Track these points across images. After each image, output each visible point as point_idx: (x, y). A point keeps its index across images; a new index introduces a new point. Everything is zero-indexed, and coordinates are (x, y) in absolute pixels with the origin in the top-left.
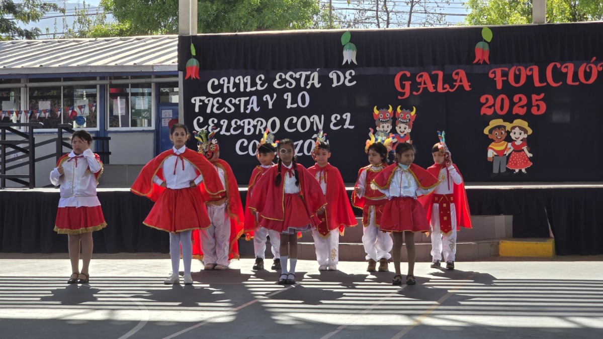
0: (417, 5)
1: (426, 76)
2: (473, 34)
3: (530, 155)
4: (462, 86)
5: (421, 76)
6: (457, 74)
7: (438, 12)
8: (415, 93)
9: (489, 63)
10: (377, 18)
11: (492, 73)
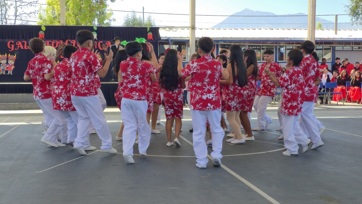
0: (18, 17)
1: (20, 43)
2: (38, 28)
5: (18, 43)
7: (26, 20)
8: (15, 49)
10: (2, 21)
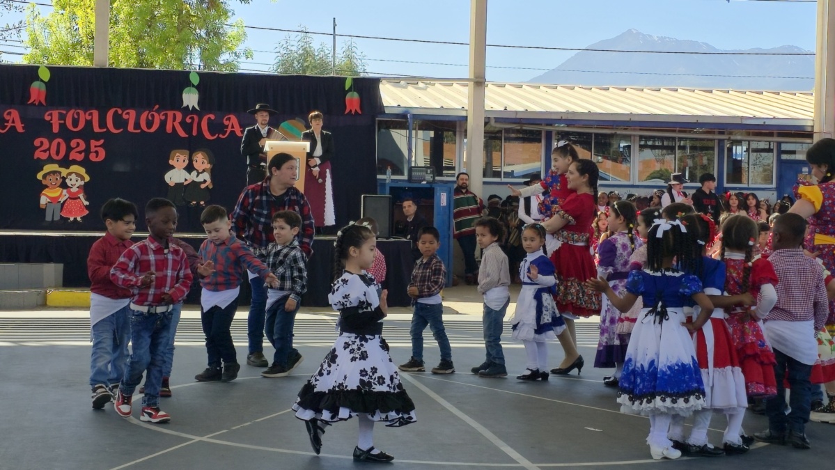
2: (30, 73)
3: (87, 203)
4: (15, 127)
6: (9, 114)
9: (45, 104)
11: (48, 115)
